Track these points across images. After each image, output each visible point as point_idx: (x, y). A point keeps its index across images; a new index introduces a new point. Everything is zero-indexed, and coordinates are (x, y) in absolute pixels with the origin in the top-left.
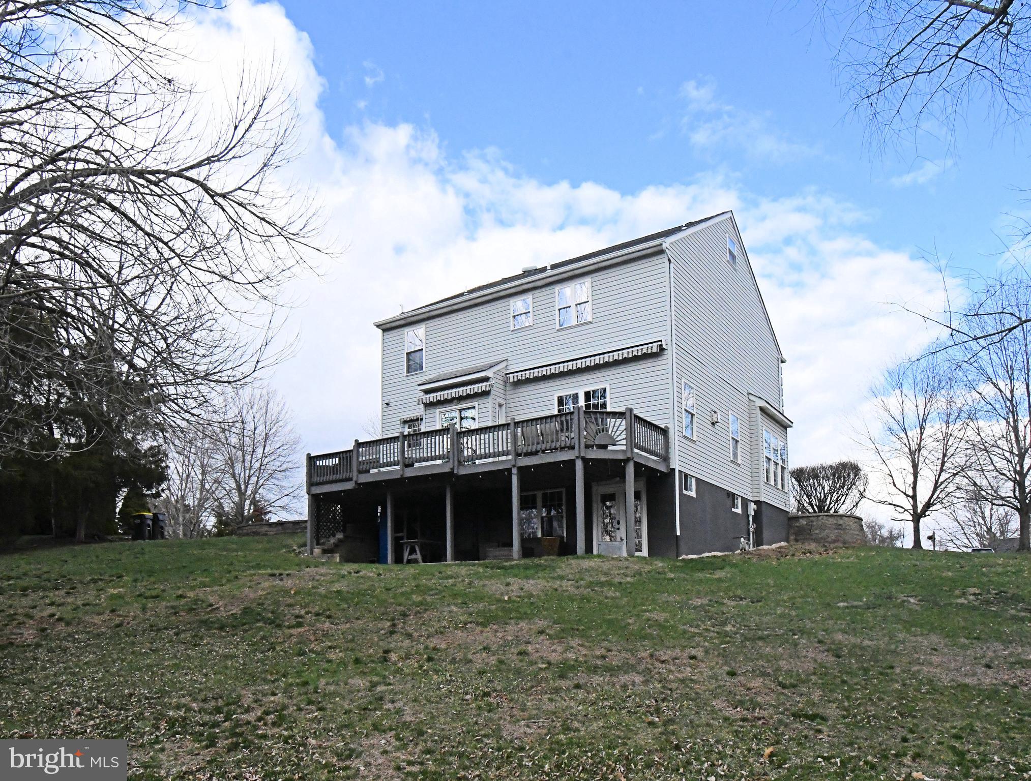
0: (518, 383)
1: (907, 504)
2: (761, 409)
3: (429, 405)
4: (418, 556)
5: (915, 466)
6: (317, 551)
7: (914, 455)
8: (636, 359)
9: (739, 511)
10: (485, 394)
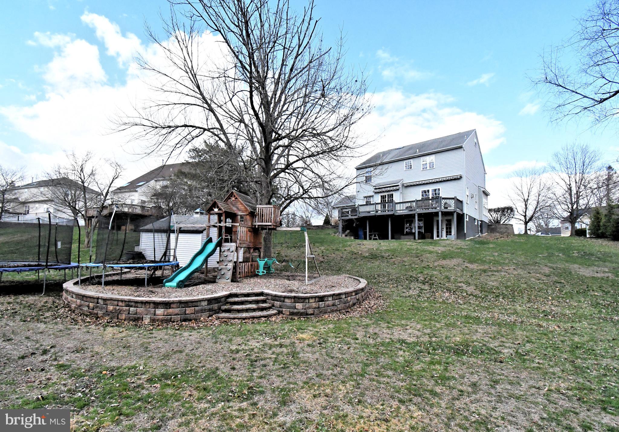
0: (407, 187)
1: (523, 218)
2: (483, 191)
3: (376, 193)
4: (377, 237)
5: (526, 205)
6: (343, 235)
7: (526, 201)
8: (451, 180)
9: (476, 224)
10: (398, 190)
